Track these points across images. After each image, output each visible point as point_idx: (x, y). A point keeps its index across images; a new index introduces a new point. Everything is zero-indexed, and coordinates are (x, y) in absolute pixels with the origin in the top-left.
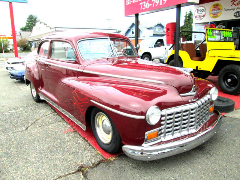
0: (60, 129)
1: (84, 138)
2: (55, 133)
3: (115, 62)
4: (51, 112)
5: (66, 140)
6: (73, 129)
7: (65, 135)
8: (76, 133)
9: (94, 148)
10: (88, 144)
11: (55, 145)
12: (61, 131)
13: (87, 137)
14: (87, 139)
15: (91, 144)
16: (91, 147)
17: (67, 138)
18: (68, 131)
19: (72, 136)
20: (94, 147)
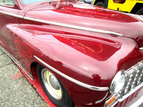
0: (8, 74)
1: (32, 86)
2: (4, 79)
3: (57, 6)
4: (2, 53)
5: (14, 89)
6: (21, 73)
7: (14, 83)
8: (24, 78)
9: (43, 100)
10: (37, 94)
11: (3, 98)
12: (9, 77)
13: (35, 84)
14: (35, 87)
15: (40, 94)
16: (40, 98)
17: (15, 86)
18: (17, 76)
19: (21, 83)
20: (43, 98)
